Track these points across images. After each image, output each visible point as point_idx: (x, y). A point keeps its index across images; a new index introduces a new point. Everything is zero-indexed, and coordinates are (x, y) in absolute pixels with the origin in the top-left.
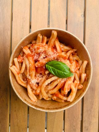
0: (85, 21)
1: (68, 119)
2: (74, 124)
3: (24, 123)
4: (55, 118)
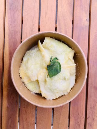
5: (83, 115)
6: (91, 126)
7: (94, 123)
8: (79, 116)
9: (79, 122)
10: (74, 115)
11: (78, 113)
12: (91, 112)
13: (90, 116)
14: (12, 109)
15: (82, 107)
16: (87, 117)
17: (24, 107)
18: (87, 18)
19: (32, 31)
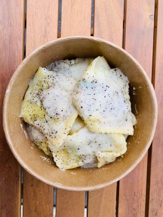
0: (155, 27)
1: (124, 198)
2: (135, 206)
3: (48, 206)
4: (101, 196)
5: (143, 197)
6: (156, 214)
7: (161, 210)
8: (136, 198)
9: (135, 209)
10: (126, 197)
11: (133, 193)
12: (157, 190)
13: (156, 198)
14: (8, 189)
15: (140, 182)
16: (150, 200)
17: (32, 185)
18: (150, 14)
19: (45, 36)
